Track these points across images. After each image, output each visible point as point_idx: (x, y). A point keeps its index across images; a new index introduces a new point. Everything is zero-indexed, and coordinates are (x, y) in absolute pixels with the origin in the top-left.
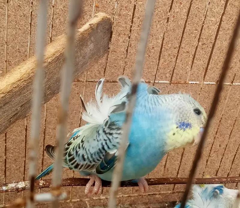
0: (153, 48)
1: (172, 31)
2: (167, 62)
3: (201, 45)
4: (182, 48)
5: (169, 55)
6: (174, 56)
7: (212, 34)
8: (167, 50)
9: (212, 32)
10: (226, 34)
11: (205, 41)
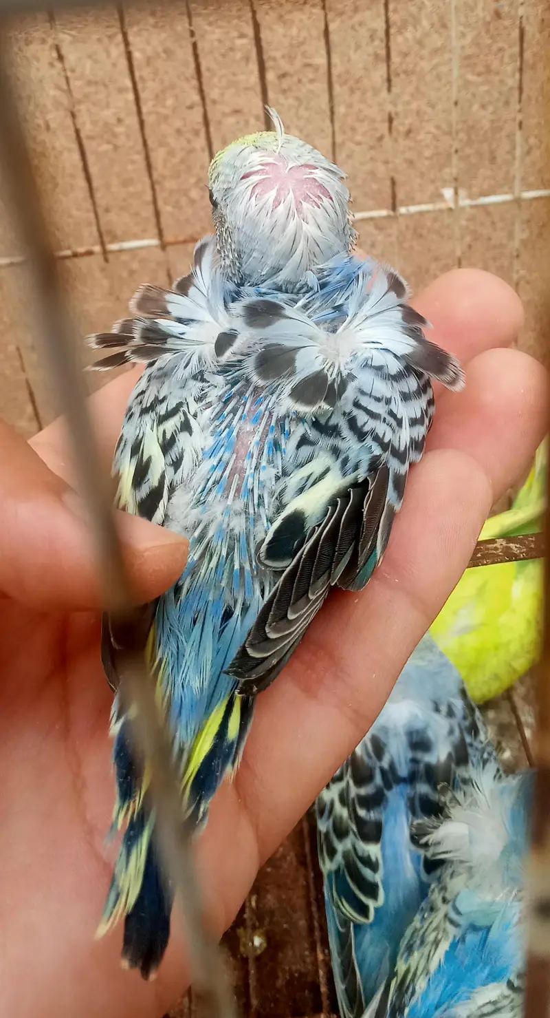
0: (120, 120)
1: (163, 55)
2: (180, 155)
3: (276, 82)
4: (214, 102)
5: (179, 132)
6: (197, 133)
7: (301, 39)
8: (166, 118)
9: (299, 31)
10: (353, 27)
11: (284, 65)
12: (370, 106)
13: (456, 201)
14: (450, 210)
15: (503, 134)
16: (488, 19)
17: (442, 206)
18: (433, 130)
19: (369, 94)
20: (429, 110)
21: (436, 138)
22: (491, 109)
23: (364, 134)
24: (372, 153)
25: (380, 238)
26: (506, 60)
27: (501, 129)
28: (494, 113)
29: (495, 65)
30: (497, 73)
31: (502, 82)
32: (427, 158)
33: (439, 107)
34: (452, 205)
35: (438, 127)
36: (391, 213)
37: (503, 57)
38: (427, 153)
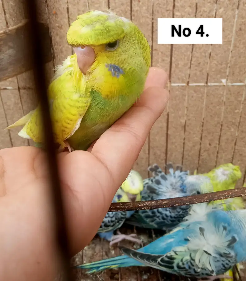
12: (197, 53)
13: (227, 83)
14: (224, 86)
15: (238, 66)
16: (237, 30)
17: (221, 84)
18: (216, 62)
19: (198, 49)
20: (215, 56)
21: (217, 65)
22: (234, 58)
23: (195, 61)
24: (196, 68)
25: (195, 95)
26: (241, 44)
27: (237, 65)
28: (236, 59)
29: (238, 44)
30: (238, 47)
31: (239, 50)
32: (213, 71)
33: (219, 56)
34: (225, 84)
35: (218, 62)
36: (206, 85)
37: (240, 42)
38: (213, 70)
